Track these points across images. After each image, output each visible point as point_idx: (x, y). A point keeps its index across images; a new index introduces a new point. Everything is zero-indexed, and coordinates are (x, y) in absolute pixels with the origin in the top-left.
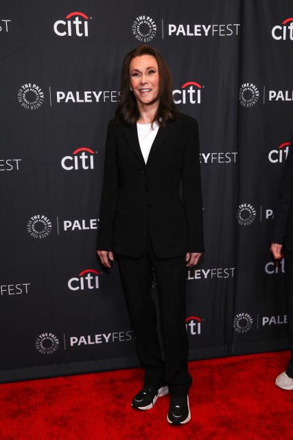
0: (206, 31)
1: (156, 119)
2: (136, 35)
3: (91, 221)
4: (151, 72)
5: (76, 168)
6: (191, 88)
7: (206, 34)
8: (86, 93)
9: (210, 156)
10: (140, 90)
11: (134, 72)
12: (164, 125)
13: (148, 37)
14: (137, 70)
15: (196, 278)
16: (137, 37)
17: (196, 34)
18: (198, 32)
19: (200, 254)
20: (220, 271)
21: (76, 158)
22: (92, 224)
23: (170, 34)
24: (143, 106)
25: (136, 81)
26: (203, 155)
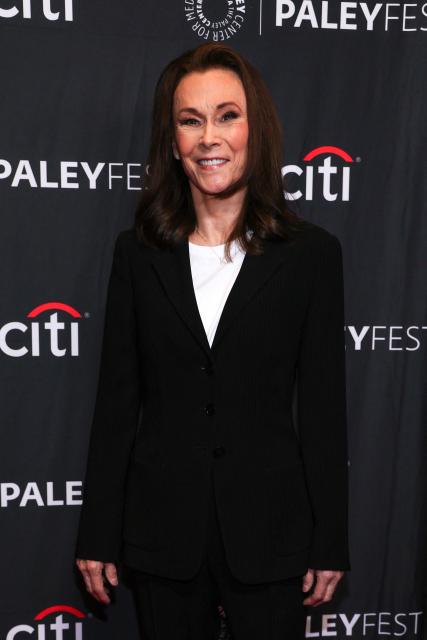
0: (370, 19)
1: (237, 234)
2: (193, 22)
3: (70, 485)
4: (228, 115)
5: (36, 352)
6: (327, 161)
7: (370, 27)
8: (64, 165)
9: (369, 333)
10: (199, 161)
11: (186, 115)
12: (258, 251)
13: (223, 28)
14: (193, 111)
15: (325, 633)
16: (196, 27)
17: (344, 26)
18: (349, 21)
19: (338, 575)
20: (384, 618)
21: (35, 326)
22: (70, 493)
23: (279, 23)
24: (205, 201)
25: (189, 136)
26: (352, 329)
